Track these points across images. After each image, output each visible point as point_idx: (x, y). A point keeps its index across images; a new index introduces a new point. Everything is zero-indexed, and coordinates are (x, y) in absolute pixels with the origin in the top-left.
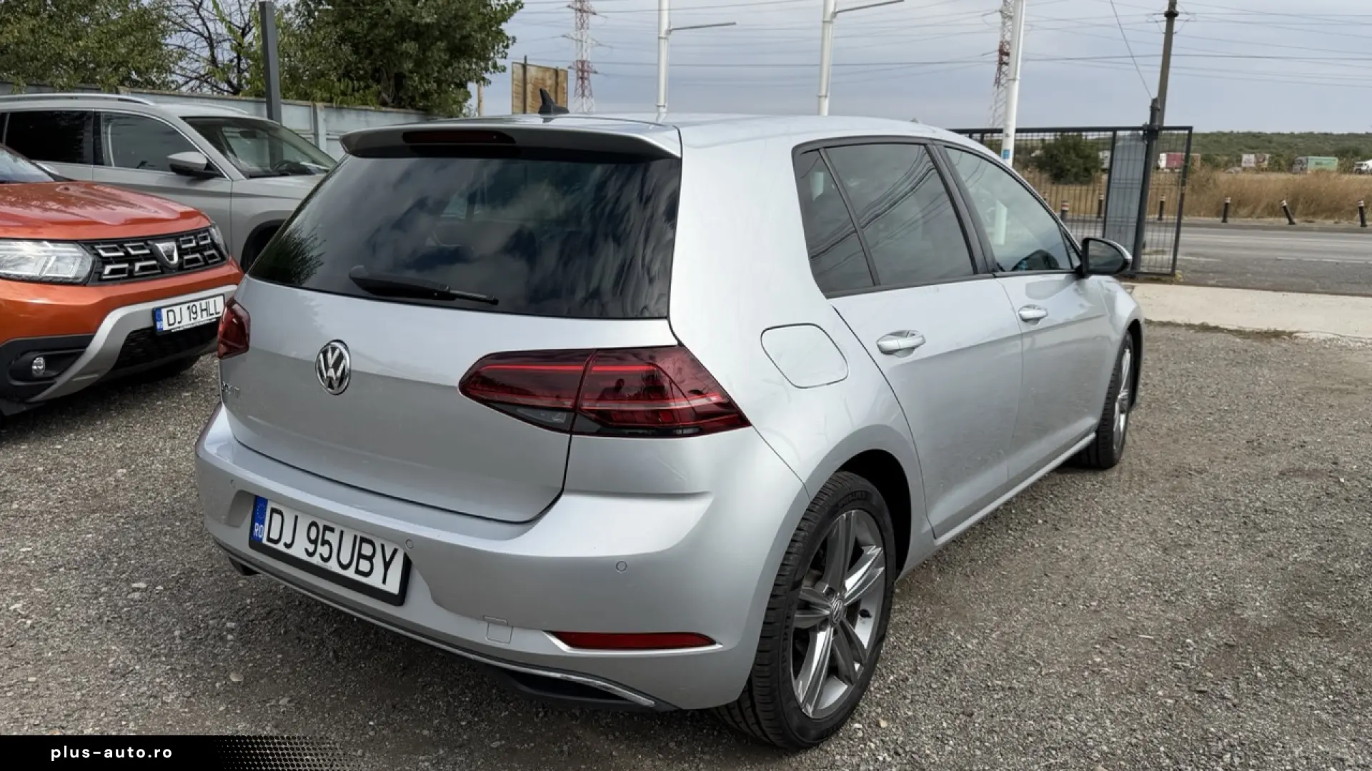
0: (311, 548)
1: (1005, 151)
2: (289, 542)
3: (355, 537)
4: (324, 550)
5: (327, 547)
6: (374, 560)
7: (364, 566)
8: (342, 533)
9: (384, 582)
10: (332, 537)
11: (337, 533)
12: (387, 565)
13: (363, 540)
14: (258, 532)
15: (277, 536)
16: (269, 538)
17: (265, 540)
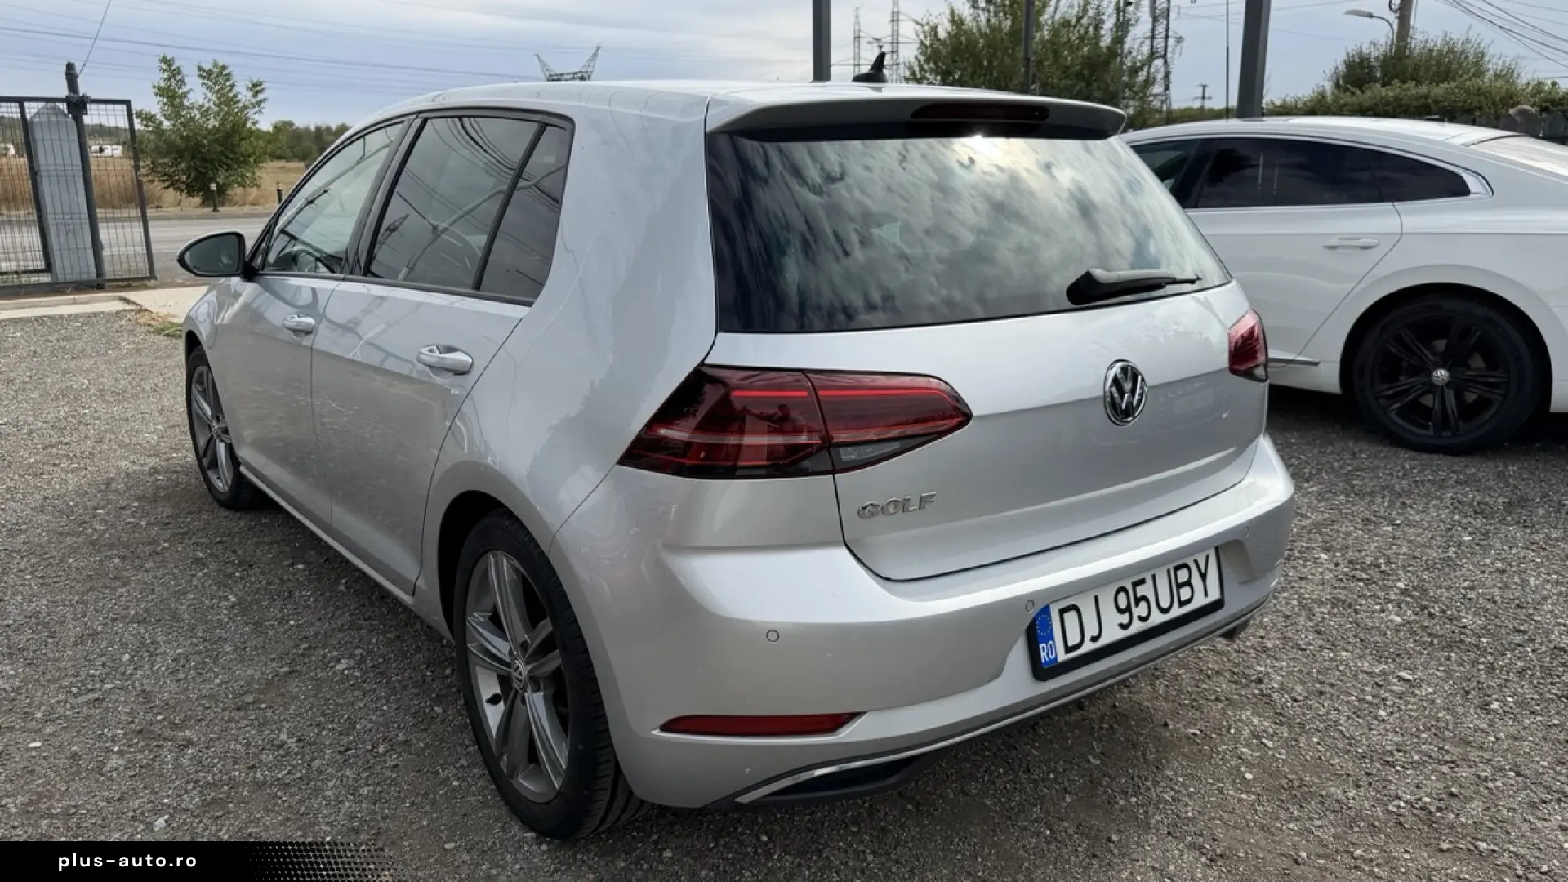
0: (1125, 619)
2: (1095, 634)
3: (1169, 571)
4: (1142, 609)
5: (1143, 604)
6: (1192, 581)
7: (1186, 593)
8: (1154, 577)
9: (1206, 595)
10: (1145, 590)
11: (1149, 581)
12: (1204, 577)
13: (1177, 568)
14: (1047, 654)
15: (1078, 640)
16: (1068, 649)
17: (1062, 656)
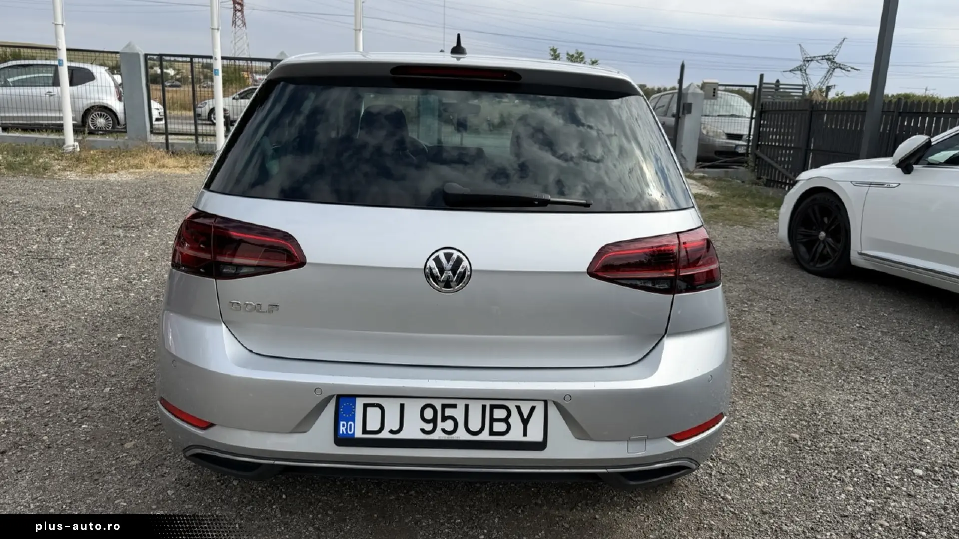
0: (428, 427)
1: (215, 70)
2: (396, 427)
3: (484, 407)
4: (449, 425)
5: (449, 421)
6: (510, 420)
7: (501, 427)
8: (467, 407)
9: (525, 434)
10: (455, 413)
11: (460, 408)
12: (526, 421)
13: (494, 407)
14: (346, 429)
15: (377, 427)
16: (365, 431)
17: (359, 434)
